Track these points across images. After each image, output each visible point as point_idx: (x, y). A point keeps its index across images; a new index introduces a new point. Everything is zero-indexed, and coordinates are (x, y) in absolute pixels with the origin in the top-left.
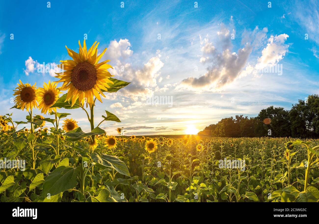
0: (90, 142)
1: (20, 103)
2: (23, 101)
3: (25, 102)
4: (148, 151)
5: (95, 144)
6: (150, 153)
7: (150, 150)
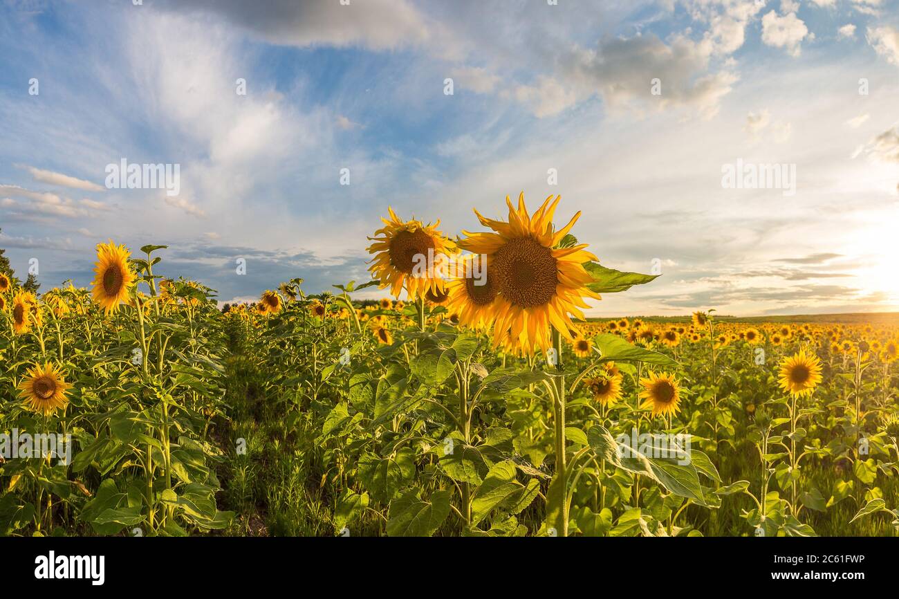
0: (597, 385)
1: (388, 276)
2: (398, 268)
3: (403, 272)
4: (788, 393)
5: (612, 392)
6: (797, 397)
7: (797, 389)
